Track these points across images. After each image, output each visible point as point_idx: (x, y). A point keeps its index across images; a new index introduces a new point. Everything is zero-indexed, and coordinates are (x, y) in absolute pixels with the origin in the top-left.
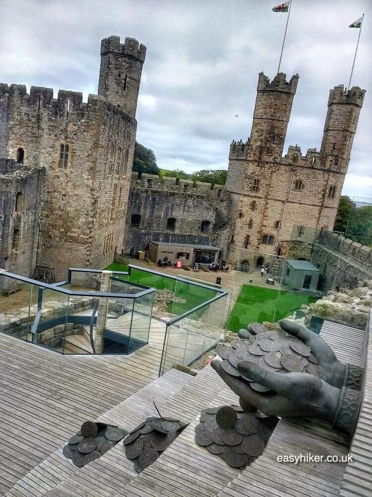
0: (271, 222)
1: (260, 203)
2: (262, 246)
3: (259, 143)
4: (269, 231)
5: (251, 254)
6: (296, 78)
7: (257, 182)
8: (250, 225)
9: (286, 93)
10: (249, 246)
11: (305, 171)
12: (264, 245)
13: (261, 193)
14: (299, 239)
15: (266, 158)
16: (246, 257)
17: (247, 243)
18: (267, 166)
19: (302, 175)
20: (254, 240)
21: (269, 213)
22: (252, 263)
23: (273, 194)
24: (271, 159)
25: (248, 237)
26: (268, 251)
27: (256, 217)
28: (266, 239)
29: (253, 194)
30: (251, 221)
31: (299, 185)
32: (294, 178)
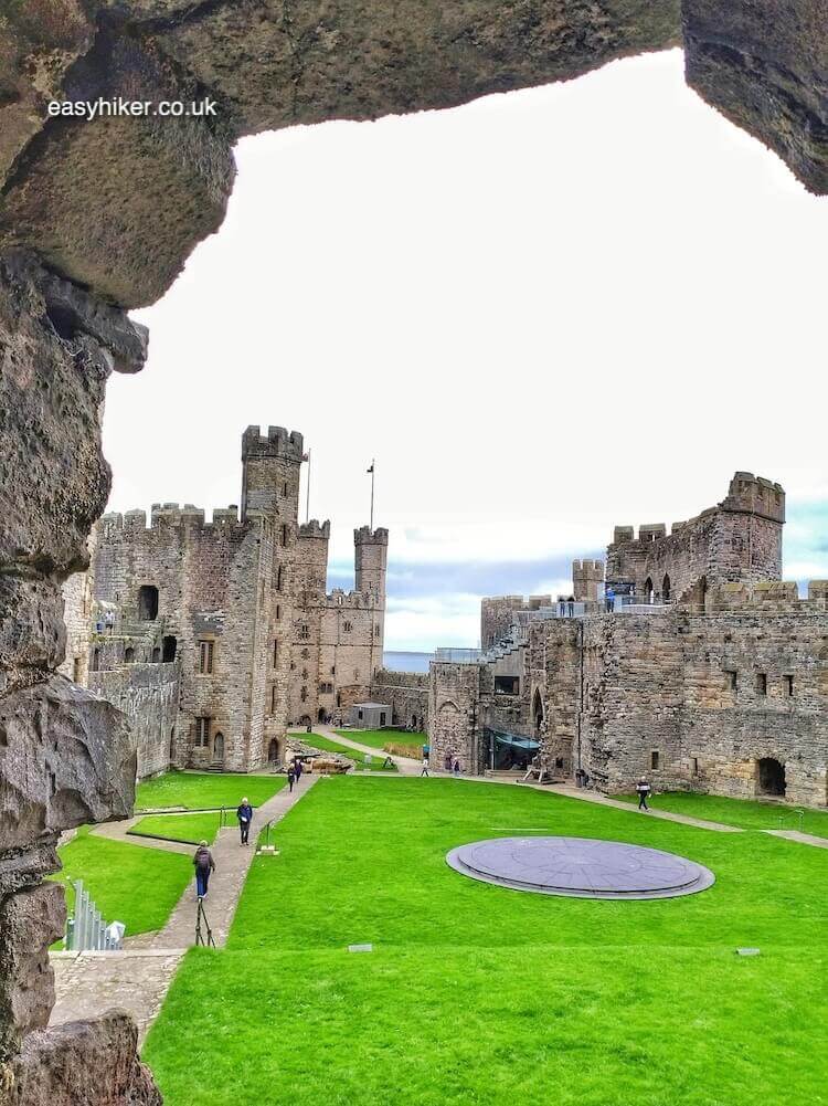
0: (326, 669)
1: (312, 650)
2: (322, 696)
3: (301, 589)
4: (326, 678)
5: (310, 708)
6: (327, 524)
7: (305, 628)
8: (305, 675)
9: (321, 539)
10: (307, 699)
11: (351, 612)
12: (324, 695)
13: (311, 640)
14: (357, 682)
15: (311, 603)
16: (306, 712)
17: (304, 696)
18: (314, 611)
19: (348, 616)
20: (312, 691)
21: (323, 659)
22: (314, 718)
23: (325, 640)
24: (317, 604)
25: (304, 689)
26: (327, 701)
27: (310, 664)
28: (325, 688)
29: (304, 642)
30: (305, 671)
31: (348, 626)
32: (342, 621)
